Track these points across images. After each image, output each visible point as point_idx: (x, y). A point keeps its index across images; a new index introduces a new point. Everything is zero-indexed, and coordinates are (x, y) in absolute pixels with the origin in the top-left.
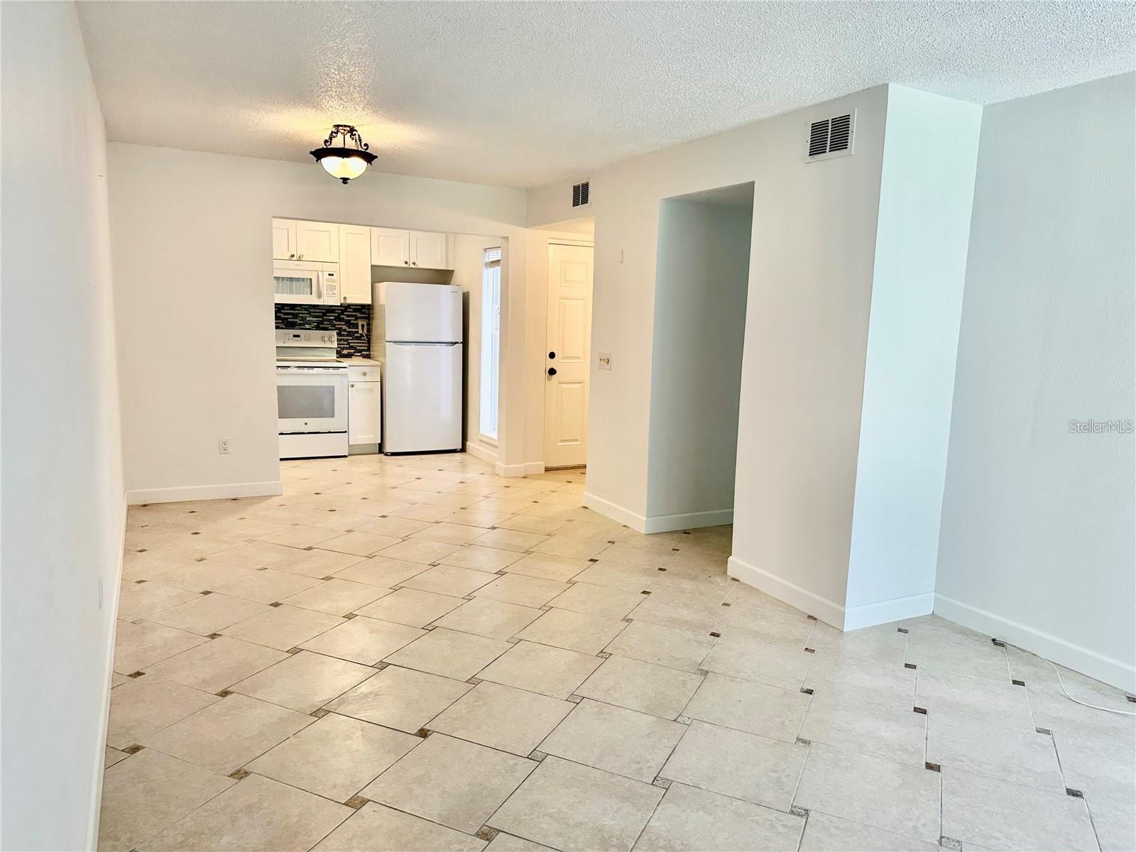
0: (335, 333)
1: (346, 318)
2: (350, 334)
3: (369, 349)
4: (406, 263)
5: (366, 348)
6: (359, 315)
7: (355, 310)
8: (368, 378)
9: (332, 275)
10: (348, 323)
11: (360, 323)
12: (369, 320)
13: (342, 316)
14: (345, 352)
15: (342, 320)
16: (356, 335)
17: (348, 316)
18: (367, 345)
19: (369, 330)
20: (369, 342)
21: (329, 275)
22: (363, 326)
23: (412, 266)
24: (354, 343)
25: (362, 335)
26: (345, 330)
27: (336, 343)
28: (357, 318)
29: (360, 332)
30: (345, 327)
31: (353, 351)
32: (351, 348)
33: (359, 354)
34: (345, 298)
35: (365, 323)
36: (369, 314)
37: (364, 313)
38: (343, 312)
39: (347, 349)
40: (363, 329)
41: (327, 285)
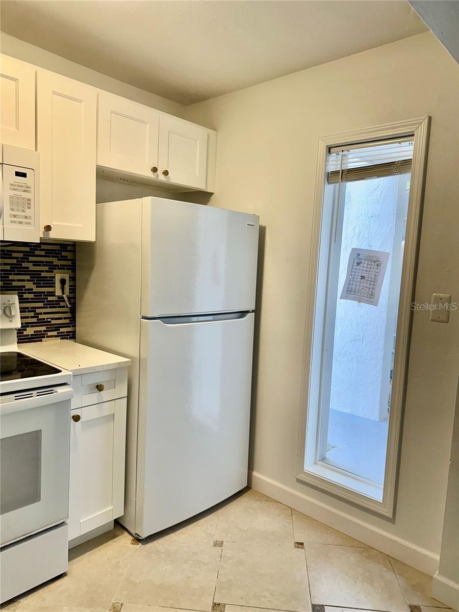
0: (15, 298)
1: (31, 267)
2: (39, 297)
3: (73, 321)
4: (155, 170)
5: (67, 321)
6: (56, 262)
7: (49, 253)
8: (106, 395)
9: (24, 175)
10: (36, 278)
11: (58, 277)
12: (74, 271)
13: (24, 265)
14: (30, 331)
15: (26, 271)
16: (50, 298)
17: (36, 264)
18: (69, 315)
19: (73, 290)
20: (73, 310)
21: (18, 174)
22: (63, 282)
23: (162, 178)
24: (46, 313)
25: (61, 299)
26: (30, 291)
27: (18, 315)
28: (52, 268)
29: (58, 293)
30: (29, 285)
31: (44, 328)
32: (41, 322)
33: (55, 333)
34: (48, 228)
35: (67, 277)
36: (74, 261)
37: (65, 258)
38: (27, 255)
39: (33, 325)
40: (63, 289)
41: (11, 197)
